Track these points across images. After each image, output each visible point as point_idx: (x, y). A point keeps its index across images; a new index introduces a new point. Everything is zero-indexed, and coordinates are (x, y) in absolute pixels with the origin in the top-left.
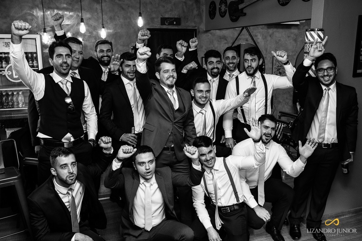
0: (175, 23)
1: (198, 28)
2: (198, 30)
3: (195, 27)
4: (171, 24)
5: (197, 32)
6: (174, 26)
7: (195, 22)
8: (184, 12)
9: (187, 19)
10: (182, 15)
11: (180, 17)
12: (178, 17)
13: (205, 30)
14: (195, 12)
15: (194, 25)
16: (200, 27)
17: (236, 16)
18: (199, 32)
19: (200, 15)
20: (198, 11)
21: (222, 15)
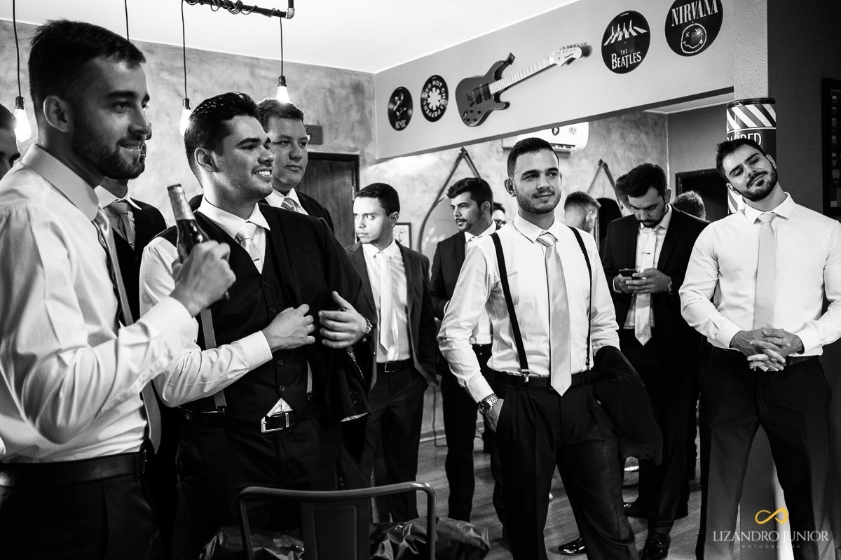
0: (308, 139)
1: (363, 152)
2: (361, 159)
3: (356, 149)
5: (361, 162)
7: (354, 140)
8: (328, 112)
9: (337, 130)
10: (324, 122)
11: (320, 125)
12: (315, 124)
13: (377, 158)
14: (355, 116)
15: (352, 145)
16: (367, 150)
17: (479, 112)
18: (365, 162)
19: (364, 122)
20: (359, 113)
21: (433, 115)
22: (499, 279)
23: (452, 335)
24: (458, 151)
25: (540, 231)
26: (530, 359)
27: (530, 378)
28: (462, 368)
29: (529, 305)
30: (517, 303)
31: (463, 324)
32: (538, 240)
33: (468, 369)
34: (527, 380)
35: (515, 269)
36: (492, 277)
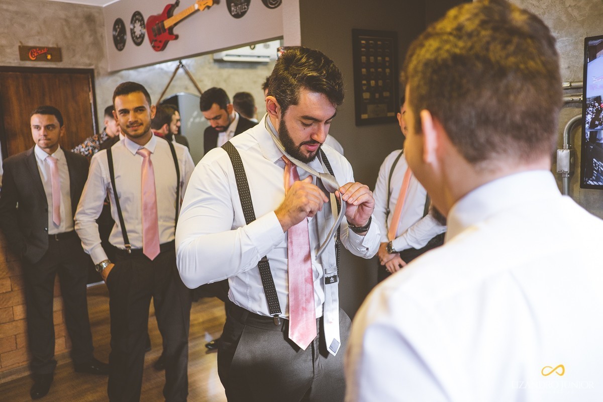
0: (49, 57)
1: (97, 67)
2: (96, 72)
3: (90, 65)
4: (42, 57)
5: (96, 74)
6: (48, 63)
7: (89, 57)
8: (65, 37)
9: (74, 50)
10: (62, 44)
11: (59, 46)
12: (55, 46)
13: (109, 70)
14: (88, 39)
15: (88, 62)
16: (100, 65)
17: (160, 42)
18: (99, 74)
19: (97, 44)
20: (92, 37)
21: (138, 41)
22: (110, 181)
23: (81, 219)
24: (177, 63)
25: (138, 146)
26: (130, 236)
27: (132, 250)
28: (87, 242)
29: (128, 199)
30: (120, 198)
31: (87, 211)
32: (137, 153)
33: (90, 242)
34: (130, 251)
35: (119, 174)
36: (105, 179)
